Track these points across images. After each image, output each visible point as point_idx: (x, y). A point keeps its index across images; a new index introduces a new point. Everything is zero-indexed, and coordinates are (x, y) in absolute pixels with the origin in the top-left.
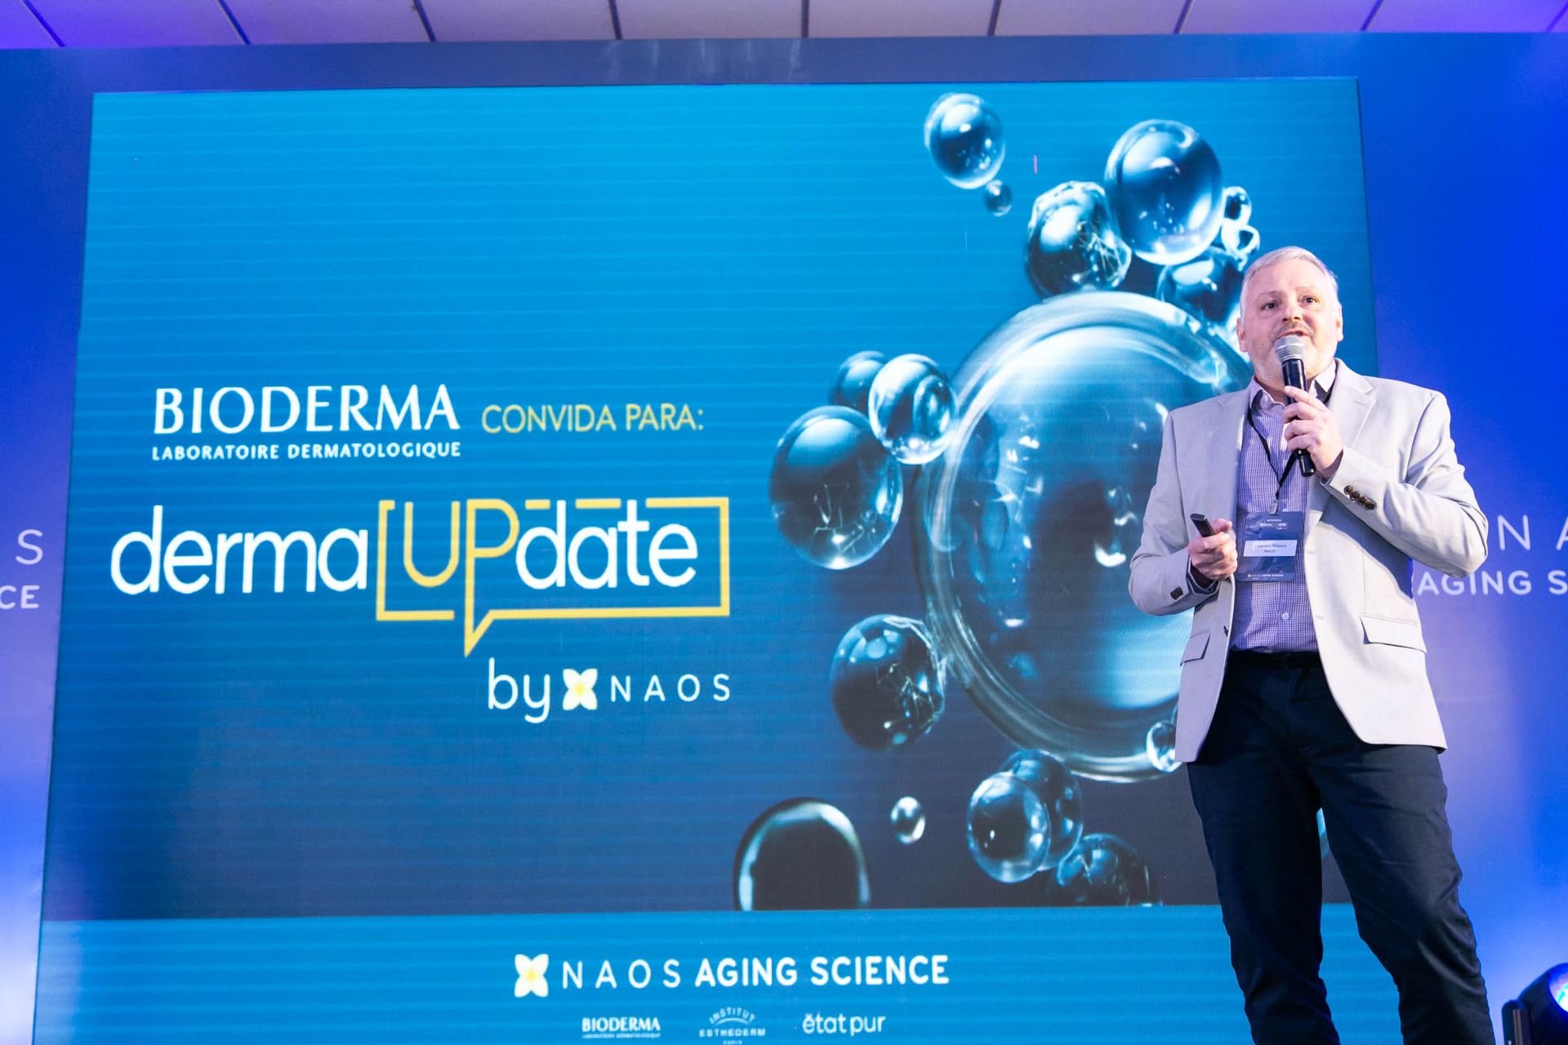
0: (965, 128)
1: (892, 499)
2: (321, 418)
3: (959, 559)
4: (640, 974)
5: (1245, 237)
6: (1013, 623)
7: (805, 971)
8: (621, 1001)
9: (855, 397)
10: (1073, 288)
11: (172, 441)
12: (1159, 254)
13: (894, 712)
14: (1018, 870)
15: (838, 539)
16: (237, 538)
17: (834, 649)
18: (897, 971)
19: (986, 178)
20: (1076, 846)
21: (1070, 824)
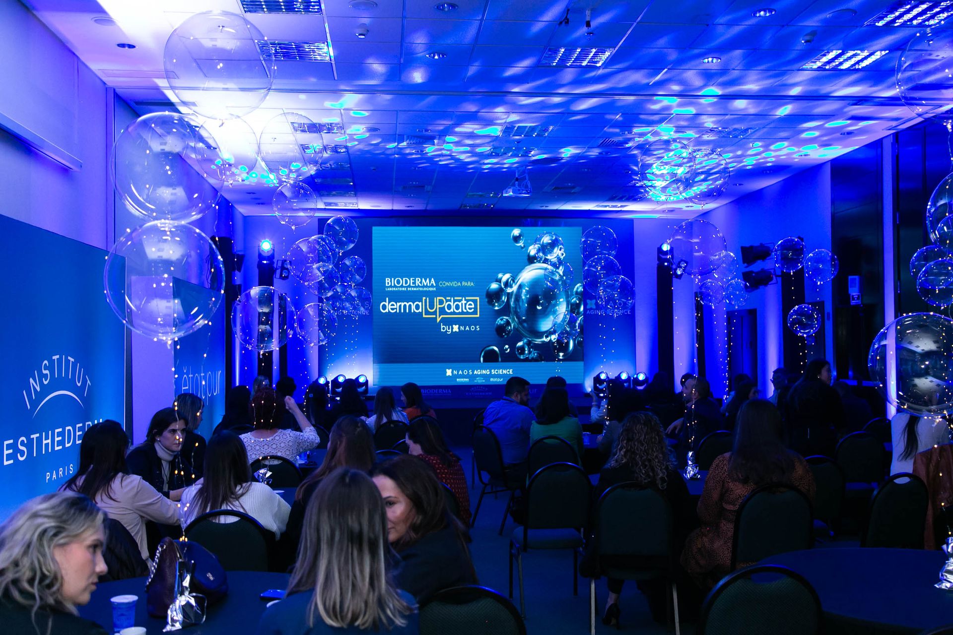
0: (518, 235)
1: (505, 298)
2: (413, 283)
3: (516, 308)
4: (466, 372)
5: (563, 254)
6: (524, 318)
7: (491, 372)
8: (463, 376)
9: (499, 281)
10: (534, 263)
11: (389, 287)
12: (549, 257)
13: (505, 332)
14: (523, 357)
15: (496, 304)
16: (400, 303)
17: (496, 322)
18: (505, 372)
19: (521, 244)
20: (532, 353)
21: (532, 350)
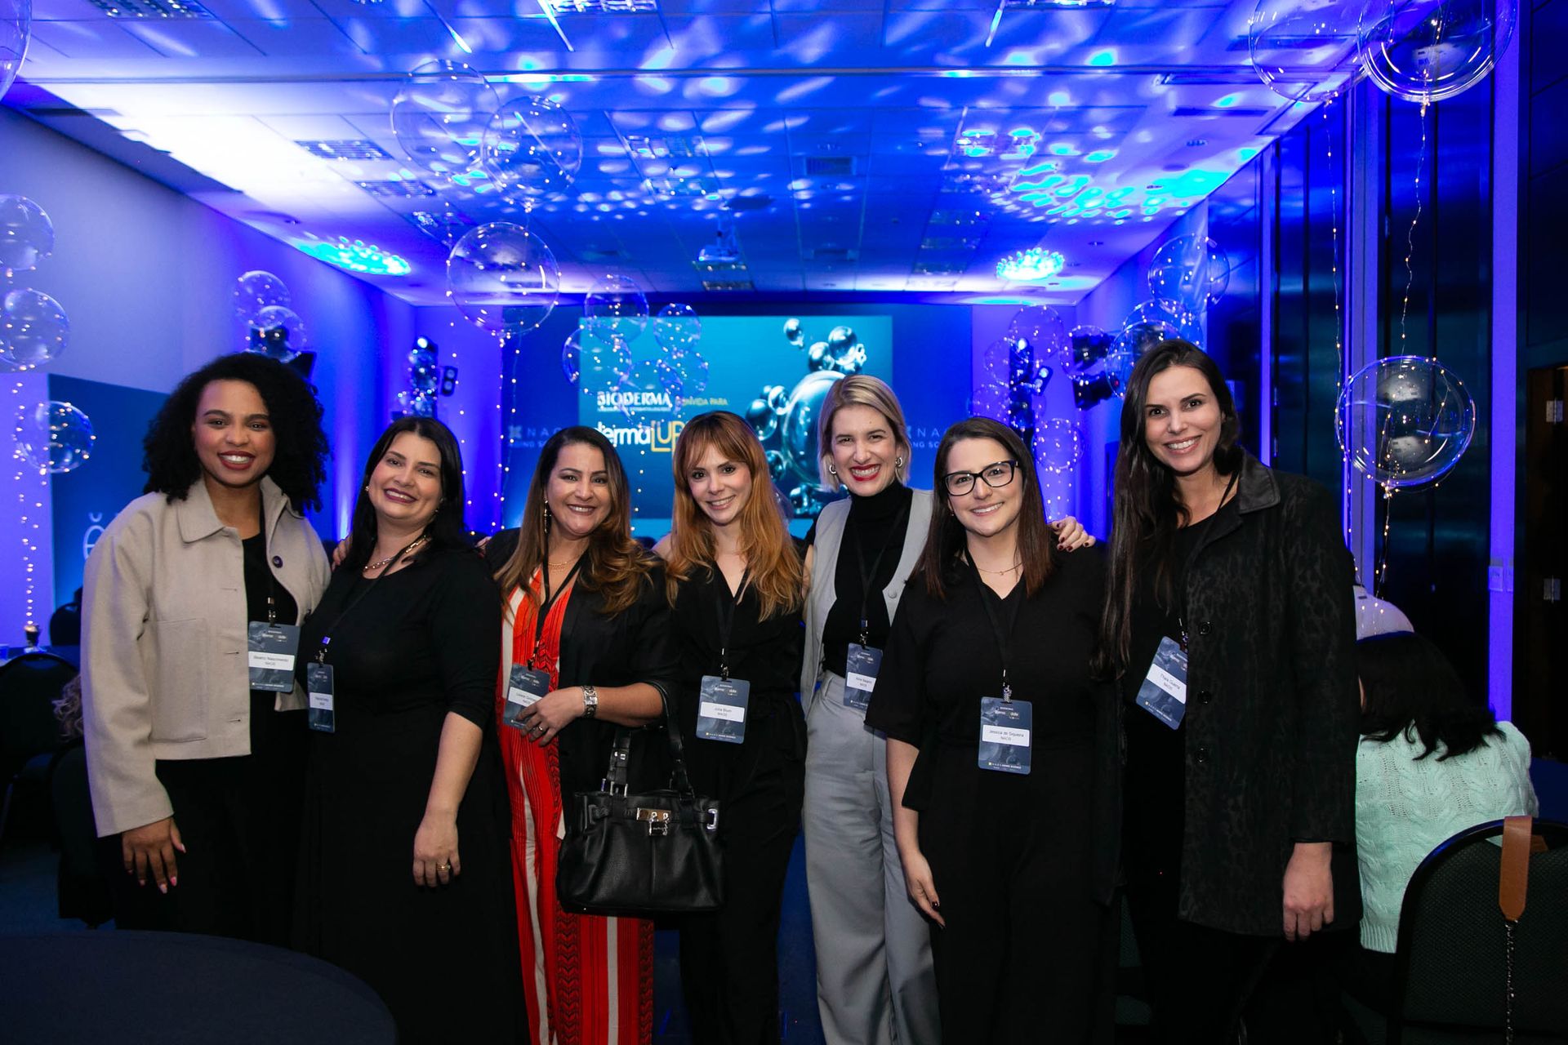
1: (774, 423)
2: (638, 401)
5: (862, 358)
6: (801, 453)
9: (765, 397)
10: (819, 370)
11: (603, 406)
14: (800, 511)
16: (619, 431)
19: (799, 342)
20: (814, 505)
21: (813, 501)
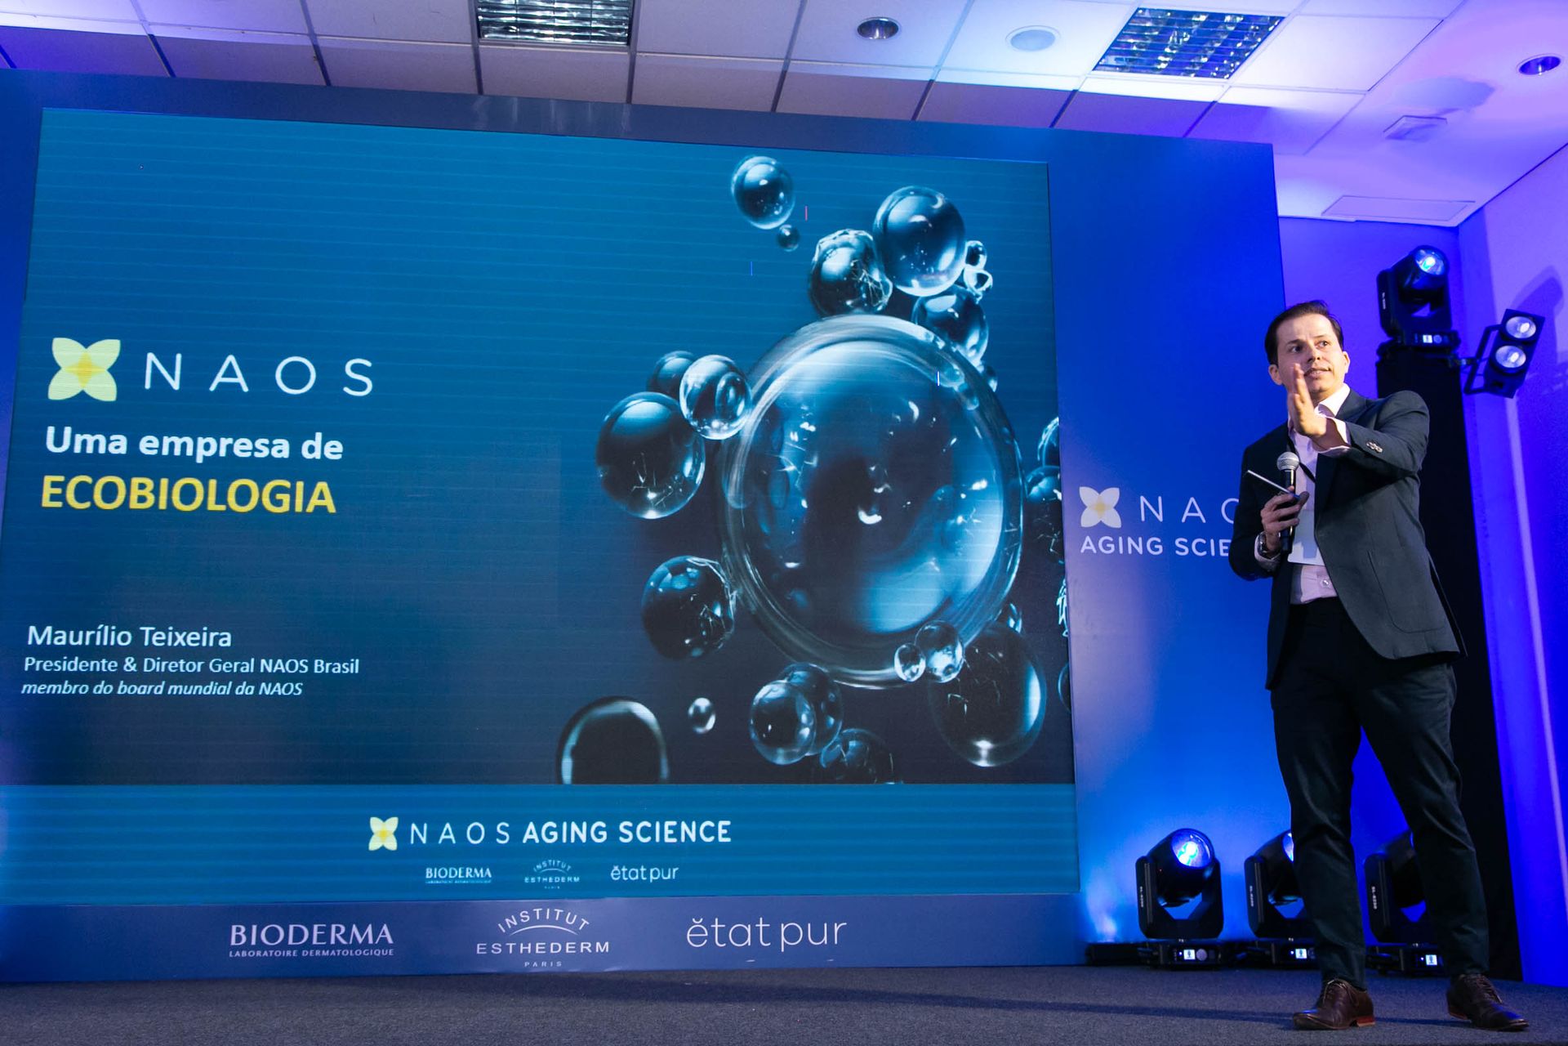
1: (696, 467)
3: (750, 514)
4: (476, 833)
5: (981, 279)
6: (791, 565)
7: (614, 834)
8: (461, 854)
9: (669, 385)
10: (847, 311)
12: (915, 289)
13: (693, 632)
14: (789, 756)
15: (651, 496)
17: (647, 579)
18: (689, 831)
19: (779, 223)
20: (836, 738)
21: (832, 721)
